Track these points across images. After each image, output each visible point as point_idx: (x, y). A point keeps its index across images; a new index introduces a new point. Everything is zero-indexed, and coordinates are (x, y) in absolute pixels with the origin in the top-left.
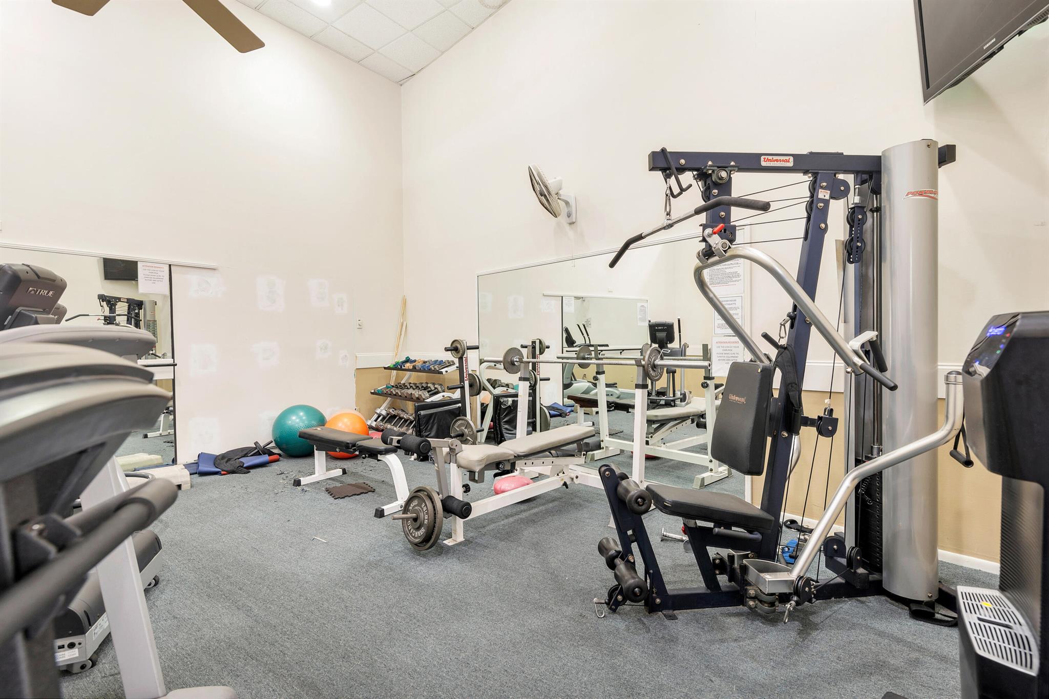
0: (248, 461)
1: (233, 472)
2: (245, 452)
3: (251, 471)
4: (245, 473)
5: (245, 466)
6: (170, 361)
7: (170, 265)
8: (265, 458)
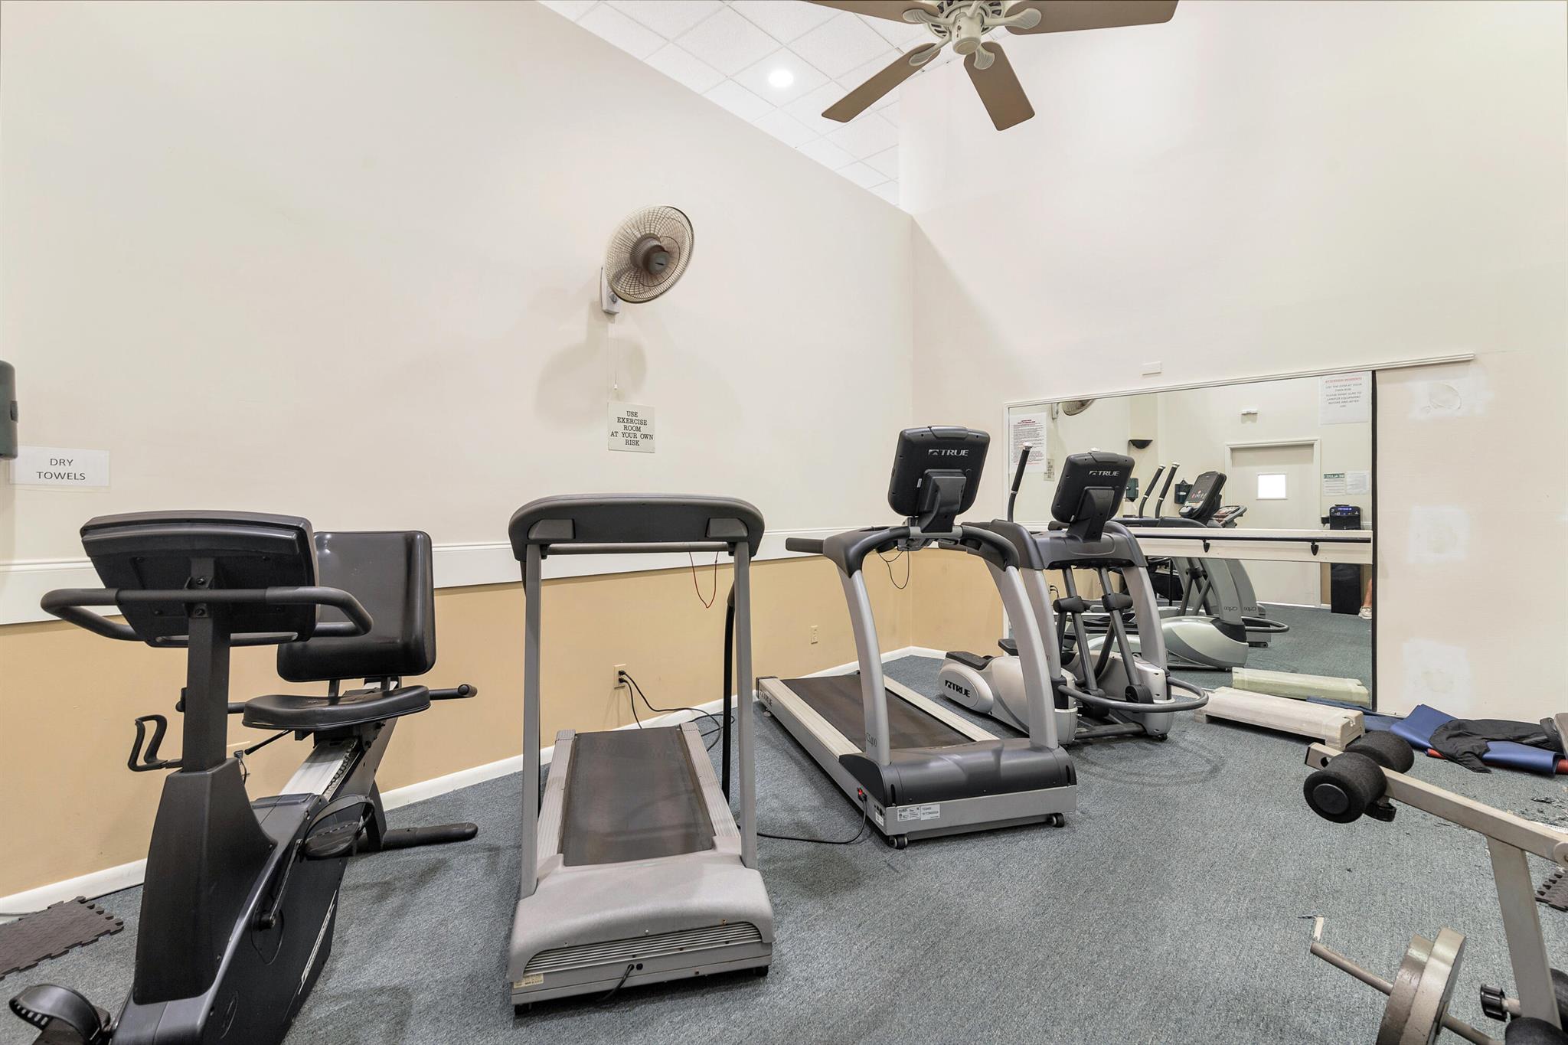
0: (1499, 751)
1: (1451, 758)
2: (1518, 734)
3: (1492, 769)
4: (1473, 769)
5: (1486, 755)
6: (1367, 533)
7: (1374, 372)
8: (1545, 758)
